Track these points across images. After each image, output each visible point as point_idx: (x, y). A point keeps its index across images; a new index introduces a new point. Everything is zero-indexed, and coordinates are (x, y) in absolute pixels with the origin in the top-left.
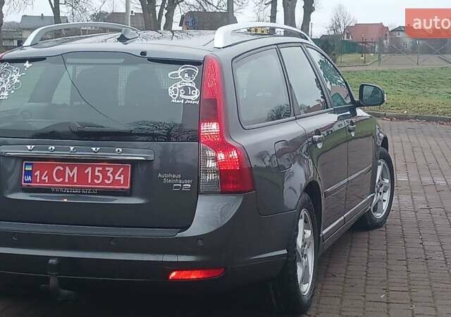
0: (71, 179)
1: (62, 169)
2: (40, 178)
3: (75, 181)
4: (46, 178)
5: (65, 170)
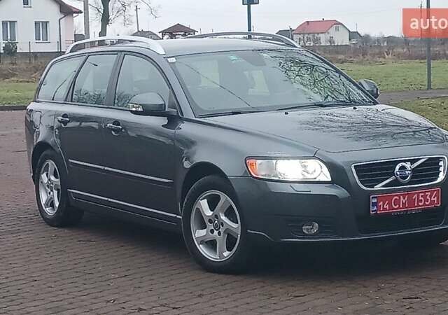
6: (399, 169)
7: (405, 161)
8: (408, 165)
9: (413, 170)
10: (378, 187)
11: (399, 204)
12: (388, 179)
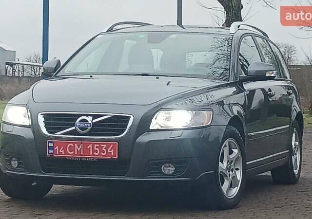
6: (80, 121)
7: (87, 115)
8: (89, 119)
9: (94, 124)
10: (58, 134)
11: (74, 151)
12: (68, 128)
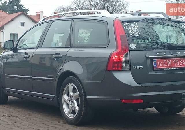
0: (170, 64)
1: (166, 61)
2: (160, 65)
3: (171, 65)
4: (162, 65)
5: (167, 61)
